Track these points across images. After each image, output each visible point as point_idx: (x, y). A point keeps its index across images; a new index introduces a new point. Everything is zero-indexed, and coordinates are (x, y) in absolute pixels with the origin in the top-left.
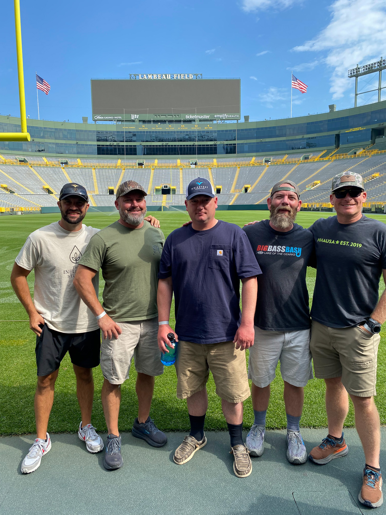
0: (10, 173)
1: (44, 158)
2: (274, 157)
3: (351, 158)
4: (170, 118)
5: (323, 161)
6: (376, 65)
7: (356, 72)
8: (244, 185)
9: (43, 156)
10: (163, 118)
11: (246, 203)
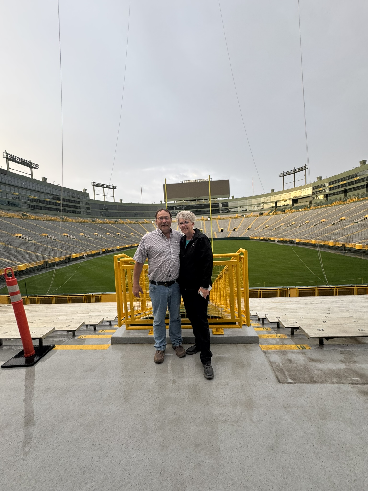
0: (132, 227)
1: (145, 219)
2: (246, 214)
3: (282, 214)
4: (198, 198)
5: (269, 215)
6: (292, 171)
7: (283, 175)
8: (233, 227)
9: (144, 219)
10: (195, 199)
11: (235, 236)
